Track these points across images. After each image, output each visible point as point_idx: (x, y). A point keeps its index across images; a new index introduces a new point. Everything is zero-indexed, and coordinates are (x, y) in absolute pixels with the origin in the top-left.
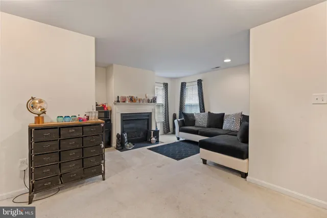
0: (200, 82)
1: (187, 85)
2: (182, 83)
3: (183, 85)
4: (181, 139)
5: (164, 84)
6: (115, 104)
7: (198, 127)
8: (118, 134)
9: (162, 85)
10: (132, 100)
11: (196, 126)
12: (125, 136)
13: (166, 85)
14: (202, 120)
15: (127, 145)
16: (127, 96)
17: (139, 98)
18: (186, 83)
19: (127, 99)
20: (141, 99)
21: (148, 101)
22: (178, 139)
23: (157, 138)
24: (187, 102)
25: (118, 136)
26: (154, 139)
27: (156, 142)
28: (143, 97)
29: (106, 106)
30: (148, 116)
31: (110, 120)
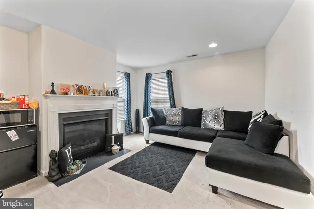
0: (169, 73)
1: (153, 76)
2: (147, 74)
3: (148, 77)
4: (151, 142)
5: (125, 73)
6: (46, 97)
7: (170, 125)
8: (52, 151)
9: (123, 75)
10: (80, 90)
11: (167, 125)
12: (68, 152)
13: (127, 76)
14: (174, 117)
15: (72, 168)
16: (71, 84)
17: (92, 88)
18: (151, 74)
19: (72, 89)
20: (96, 90)
21: (108, 94)
22: (147, 142)
23: (121, 145)
24: (153, 95)
25: (52, 154)
26: (116, 147)
27: (120, 150)
28: (99, 88)
29: (27, 100)
30: (107, 115)
31: (35, 126)
